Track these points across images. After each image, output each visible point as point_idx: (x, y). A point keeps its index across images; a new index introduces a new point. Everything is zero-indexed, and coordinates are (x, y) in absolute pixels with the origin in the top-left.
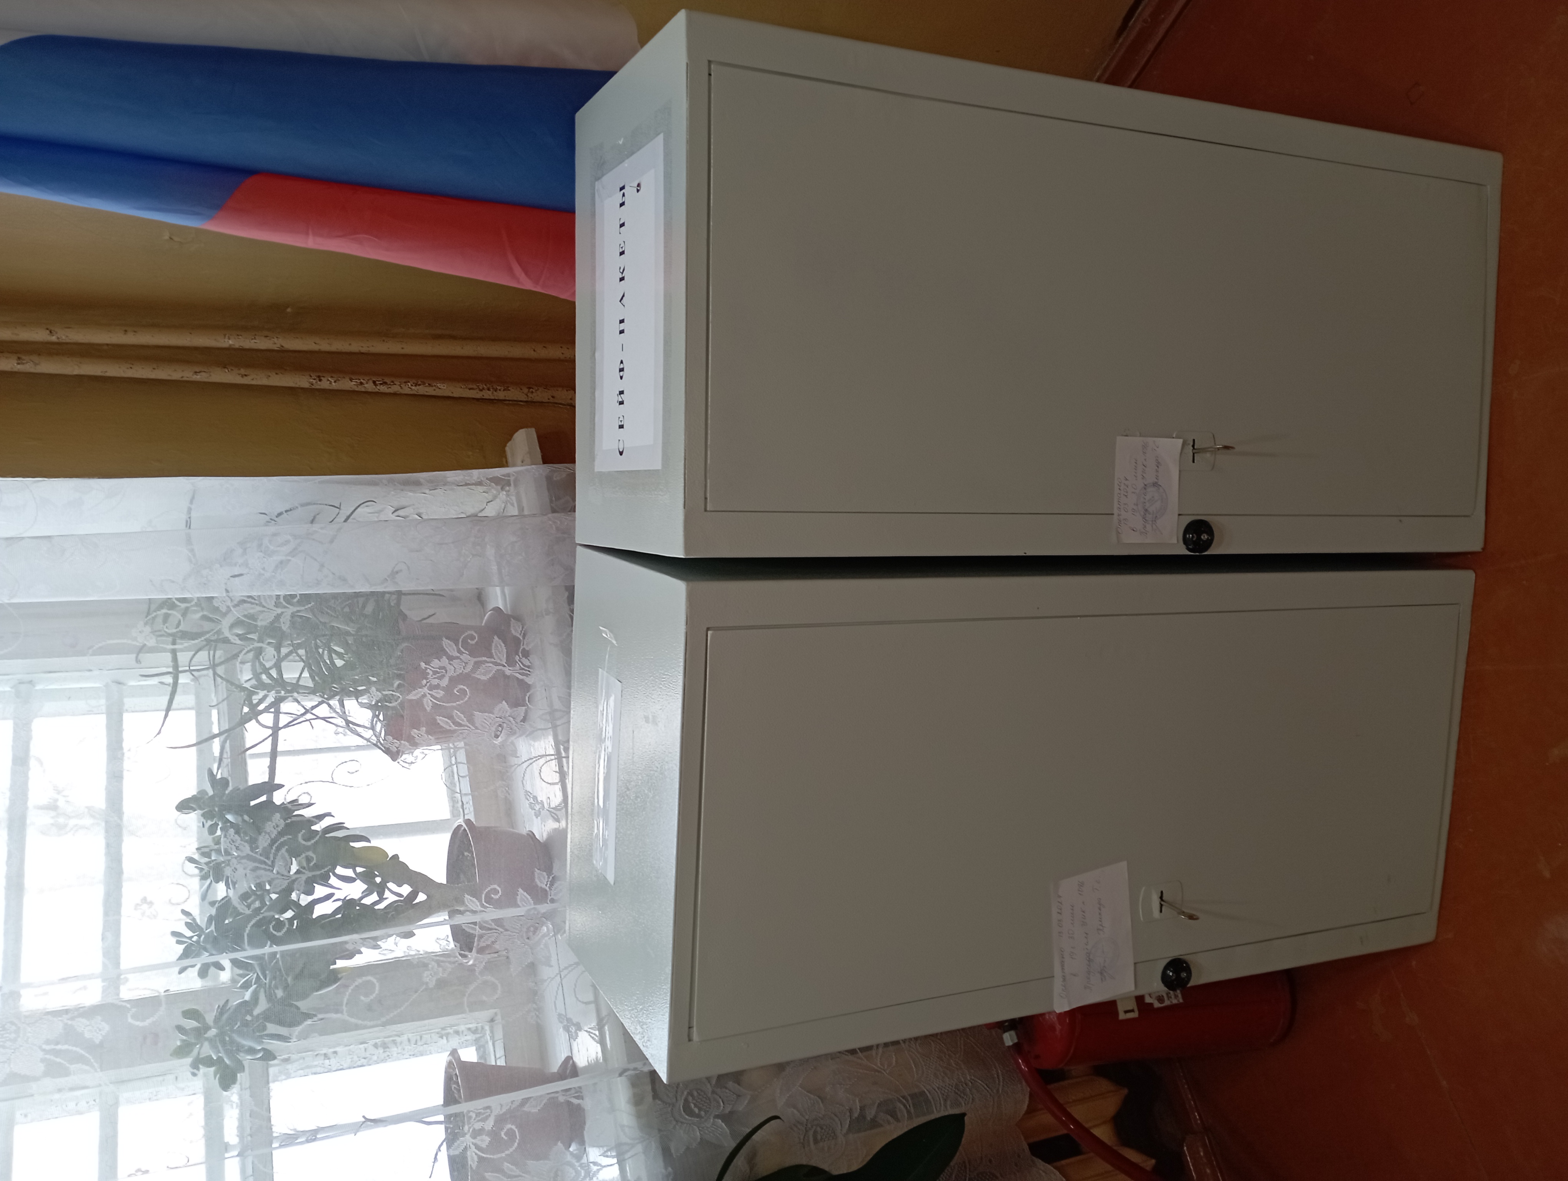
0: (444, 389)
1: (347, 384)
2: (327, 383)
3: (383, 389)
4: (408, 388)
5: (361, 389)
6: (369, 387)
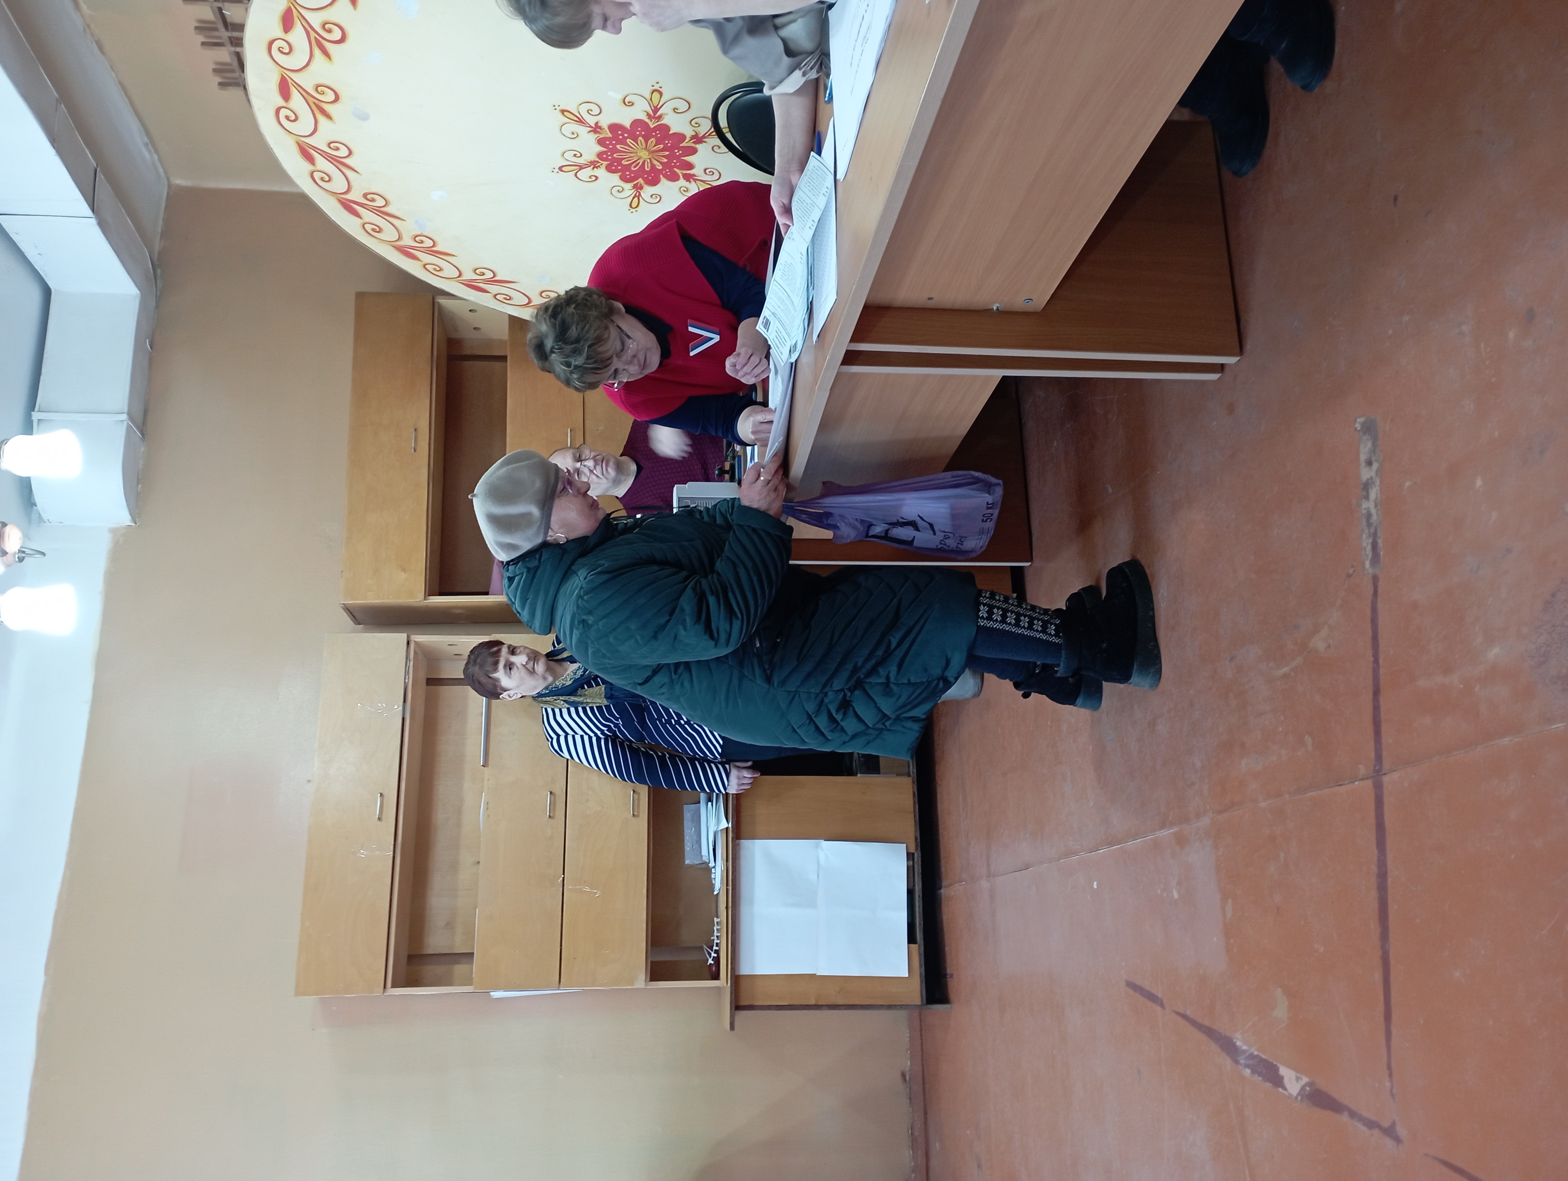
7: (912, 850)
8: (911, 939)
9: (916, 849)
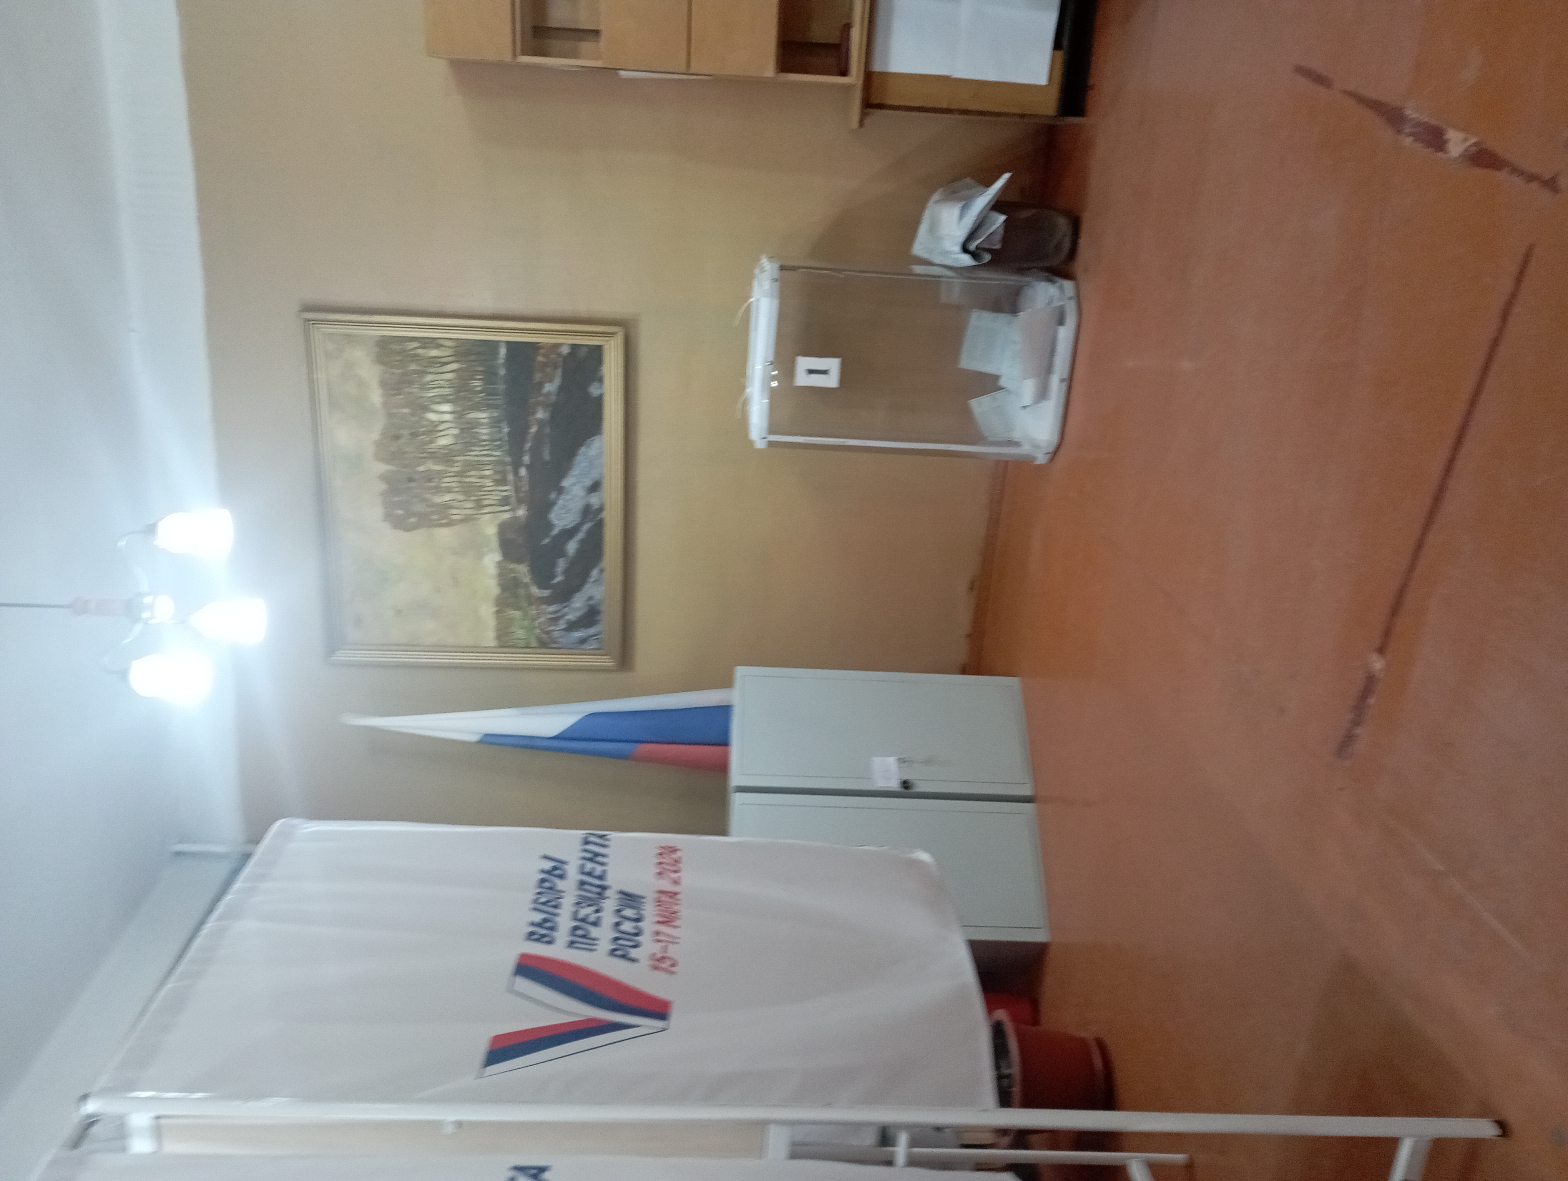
8: (1057, 46)
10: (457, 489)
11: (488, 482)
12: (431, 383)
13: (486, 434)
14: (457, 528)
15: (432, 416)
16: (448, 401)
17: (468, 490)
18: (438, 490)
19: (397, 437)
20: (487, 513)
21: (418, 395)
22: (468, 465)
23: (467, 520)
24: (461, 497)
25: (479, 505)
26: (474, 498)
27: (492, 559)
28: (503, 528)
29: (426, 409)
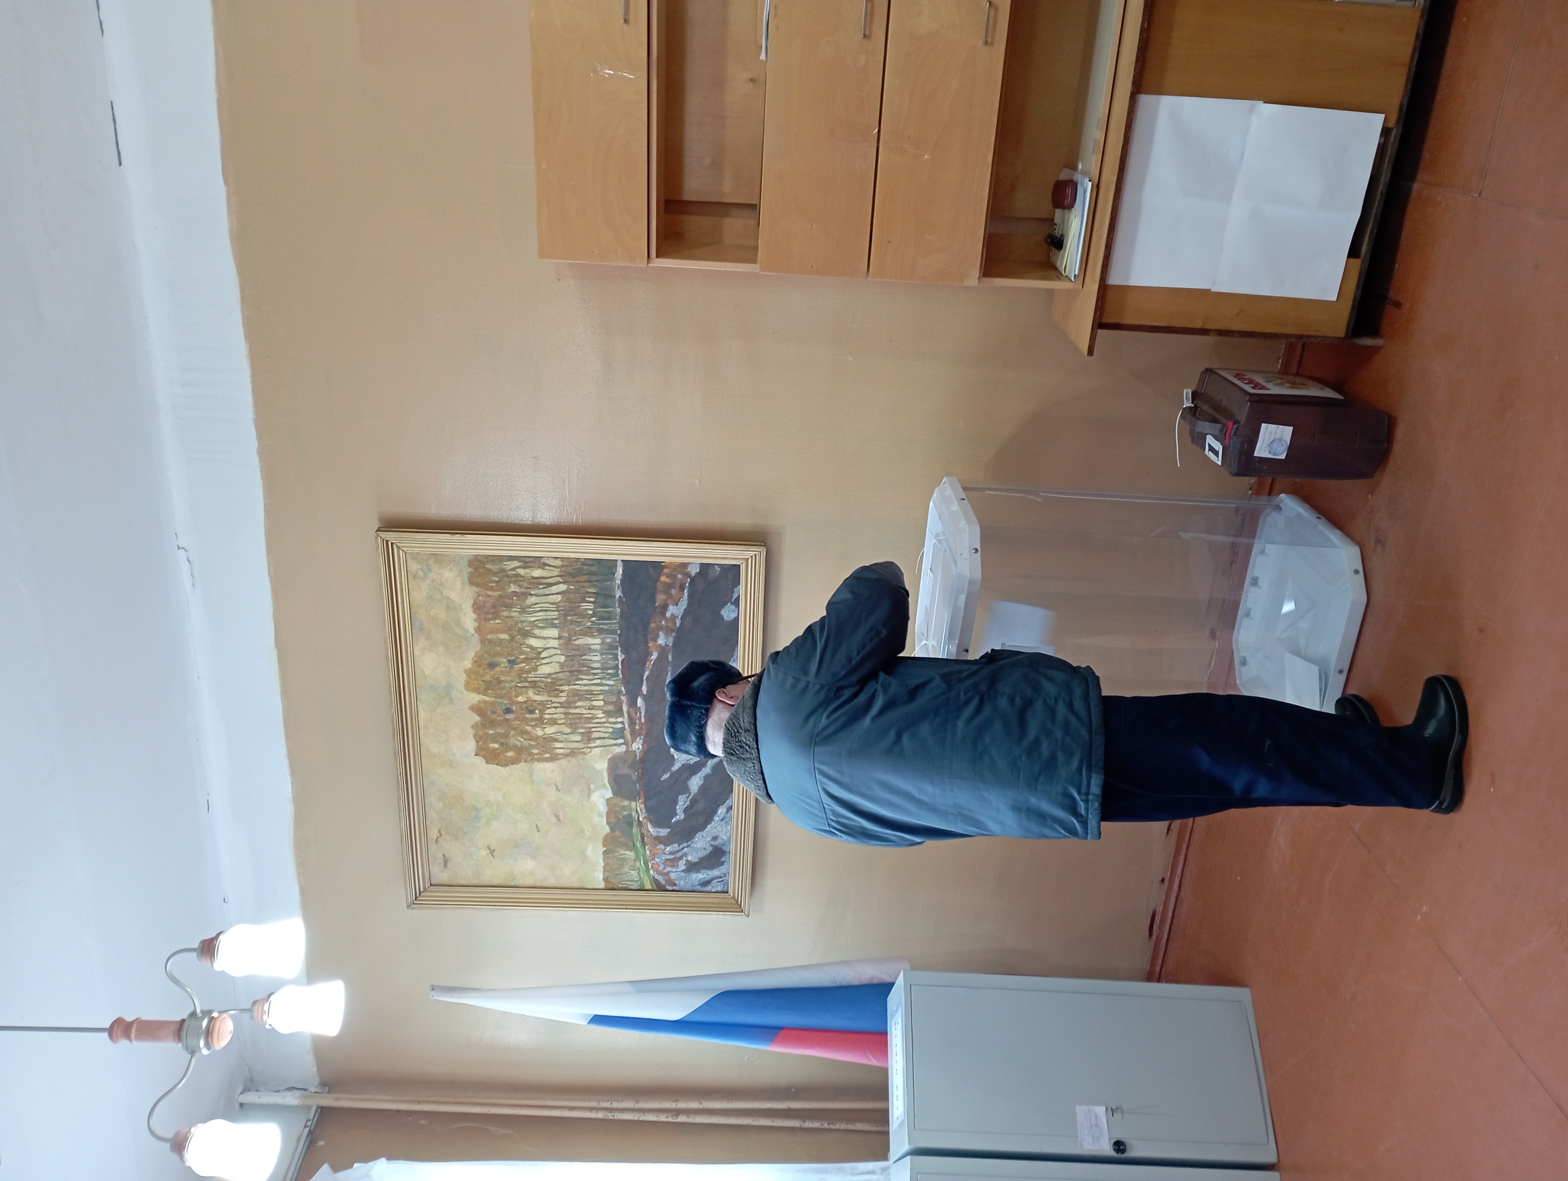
0: (860, 1126)
1: (816, 1125)
2: (809, 1124)
3: (832, 1127)
4: (843, 1126)
5: (822, 1127)
6: (826, 1125)
7: (1391, 124)
8: (1353, 252)
9: (1397, 123)
10: (562, 721)
11: (600, 714)
12: (535, 606)
13: (597, 661)
14: (563, 762)
15: (533, 642)
16: (554, 626)
17: (574, 722)
18: (541, 721)
19: (492, 666)
20: (596, 747)
21: (518, 619)
22: (574, 695)
23: (573, 753)
24: (567, 730)
25: (588, 737)
26: (583, 731)
27: (601, 796)
28: (614, 763)
29: (526, 634)
